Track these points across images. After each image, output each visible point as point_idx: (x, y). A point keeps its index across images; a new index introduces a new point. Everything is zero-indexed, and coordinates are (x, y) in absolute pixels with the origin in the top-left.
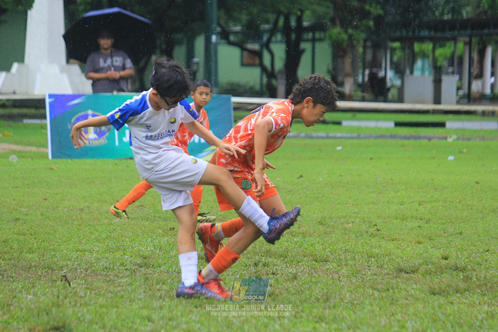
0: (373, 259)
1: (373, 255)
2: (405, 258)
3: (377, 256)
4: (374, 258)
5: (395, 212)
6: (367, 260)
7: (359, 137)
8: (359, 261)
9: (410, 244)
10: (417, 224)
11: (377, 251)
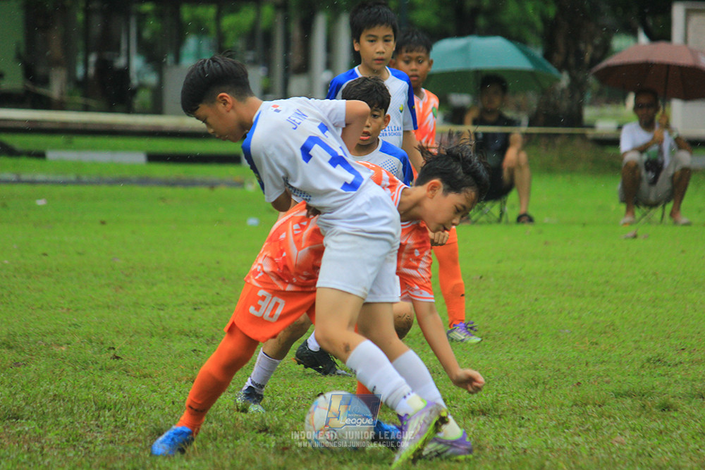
0: (107, 413)
1: (108, 406)
2: (167, 410)
3: (115, 408)
4: (109, 410)
5: (149, 324)
6: (96, 414)
7: (79, 182)
8: (80, 417)
9: (177, 384)
10: (189, 346)
11: (113, 397)
